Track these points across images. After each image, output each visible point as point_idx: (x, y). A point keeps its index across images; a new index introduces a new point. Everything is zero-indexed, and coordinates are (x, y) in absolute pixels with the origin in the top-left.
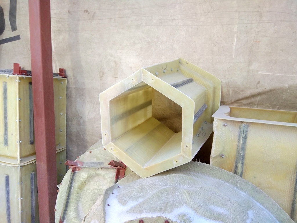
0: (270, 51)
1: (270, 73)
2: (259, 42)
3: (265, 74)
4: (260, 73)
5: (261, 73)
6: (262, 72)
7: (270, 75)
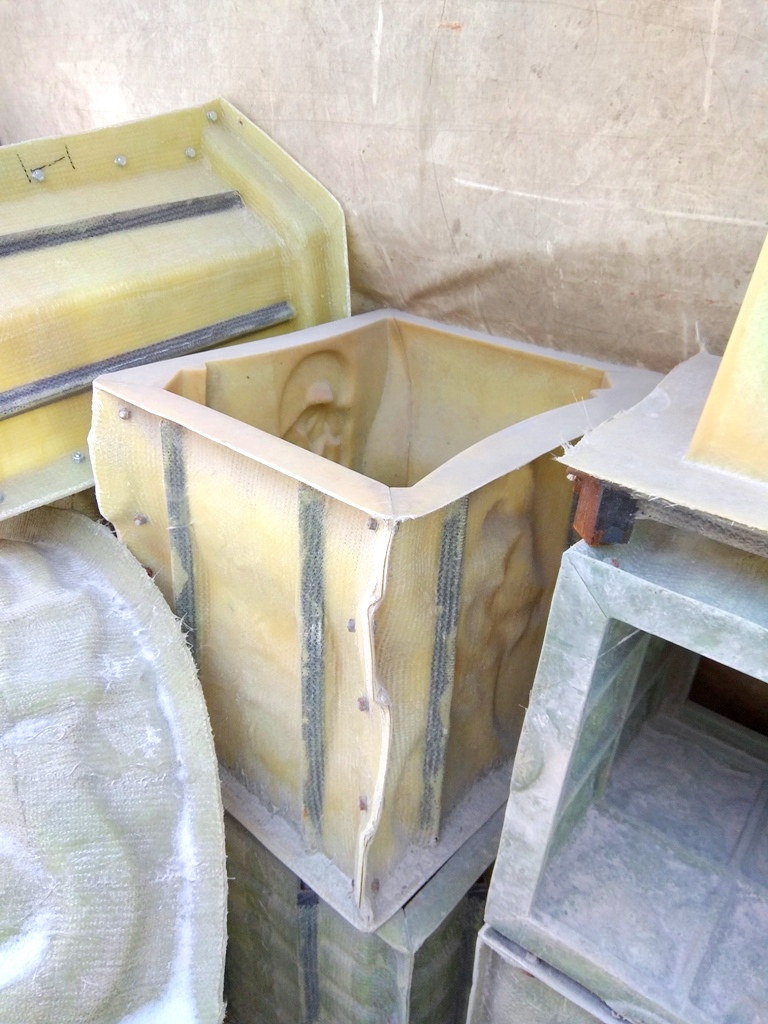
0: (493, 75)
1: (493, 185)
2: (459, 27)
3: (476, 190)
4: (459, 181)
5: (462, 182)
6: (468, 179)
7: (491, 193)
